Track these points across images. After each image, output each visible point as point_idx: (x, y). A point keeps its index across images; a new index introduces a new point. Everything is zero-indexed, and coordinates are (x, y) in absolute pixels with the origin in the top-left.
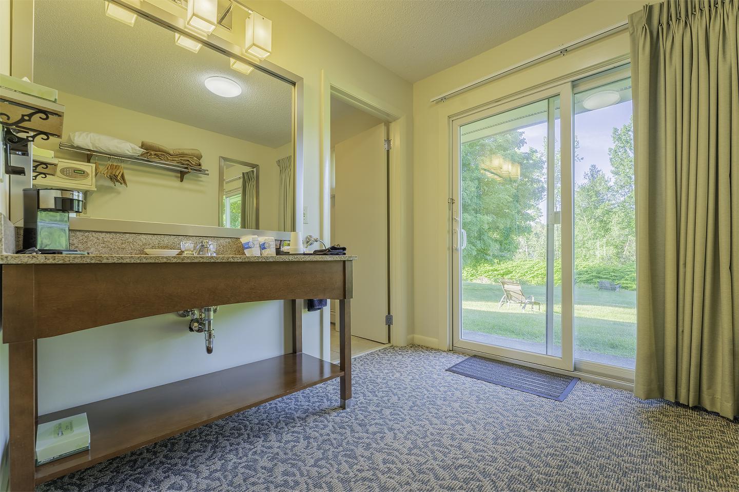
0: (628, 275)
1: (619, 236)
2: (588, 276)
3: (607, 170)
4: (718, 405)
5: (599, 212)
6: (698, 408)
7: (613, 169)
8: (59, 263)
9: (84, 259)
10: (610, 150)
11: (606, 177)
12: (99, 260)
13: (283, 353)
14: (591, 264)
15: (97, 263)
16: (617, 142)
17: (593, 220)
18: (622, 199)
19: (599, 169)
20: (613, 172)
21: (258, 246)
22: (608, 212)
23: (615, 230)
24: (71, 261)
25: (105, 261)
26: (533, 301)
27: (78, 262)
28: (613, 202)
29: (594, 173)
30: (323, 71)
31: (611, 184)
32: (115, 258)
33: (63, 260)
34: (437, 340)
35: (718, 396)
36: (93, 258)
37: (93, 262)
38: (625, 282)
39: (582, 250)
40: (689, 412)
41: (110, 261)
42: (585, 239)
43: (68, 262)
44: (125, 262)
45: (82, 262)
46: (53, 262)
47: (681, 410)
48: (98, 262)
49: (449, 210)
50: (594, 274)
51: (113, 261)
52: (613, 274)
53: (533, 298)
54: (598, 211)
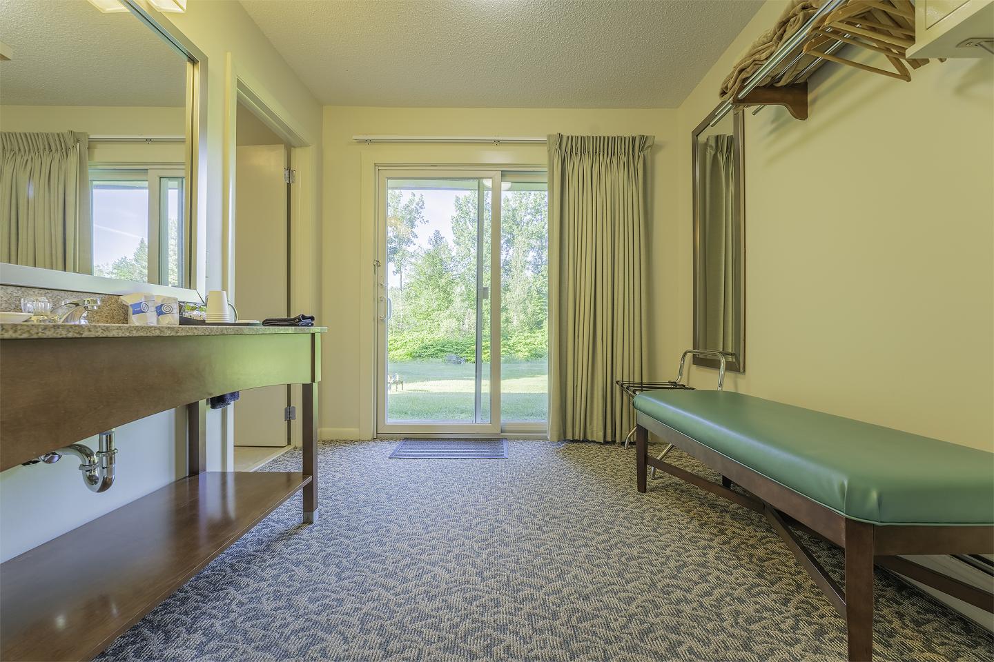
0: (468, 348)
1: (460, 309)
2: (433, 350)
3: (449, 237)
4: (595, 435)
5: (443, 282)
6: (585, 441)
7: (455, 238)
8: (22, 337)
9: (58, 331)
10: (453, 218)
11: (449, 246)
12: (79, 333)
13: (173, 479)
14: (436, 337)
15: (75, 338)
16: (458, 211)
17: (438, 290)
18: (463, 270)
19: (442, 236)
20: (454, 241)
21: (153, 309)
22: (451, 282)
23: (457, 302)
24: (40, 334)
25: (86, 334)
26: (398, 380)
27: (50, 337)
28: (455, 273)
29: (437, 239)
30: (229, 54)
31: (454, 254)
32: (99, 329)
33: (29, 331)
34: (357, 429)
35: (595, 429)
36: (70, 330)
37: (70, 335)
38: (466, 355)
39: (427, 322)
40: (581, 444)
41: (93, 334)
42: (430, 310)
43: (35, 336)
44: (111, 335)
45: (55, 335)
46: (14, 336)
47: (576, 445)
48: (78, 336)
49: (375, 274)
50: (439, 348)
51: (97, 335)
52: (456, 347)
53: (398, 376)
54: (443, 280)
